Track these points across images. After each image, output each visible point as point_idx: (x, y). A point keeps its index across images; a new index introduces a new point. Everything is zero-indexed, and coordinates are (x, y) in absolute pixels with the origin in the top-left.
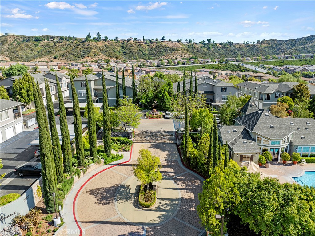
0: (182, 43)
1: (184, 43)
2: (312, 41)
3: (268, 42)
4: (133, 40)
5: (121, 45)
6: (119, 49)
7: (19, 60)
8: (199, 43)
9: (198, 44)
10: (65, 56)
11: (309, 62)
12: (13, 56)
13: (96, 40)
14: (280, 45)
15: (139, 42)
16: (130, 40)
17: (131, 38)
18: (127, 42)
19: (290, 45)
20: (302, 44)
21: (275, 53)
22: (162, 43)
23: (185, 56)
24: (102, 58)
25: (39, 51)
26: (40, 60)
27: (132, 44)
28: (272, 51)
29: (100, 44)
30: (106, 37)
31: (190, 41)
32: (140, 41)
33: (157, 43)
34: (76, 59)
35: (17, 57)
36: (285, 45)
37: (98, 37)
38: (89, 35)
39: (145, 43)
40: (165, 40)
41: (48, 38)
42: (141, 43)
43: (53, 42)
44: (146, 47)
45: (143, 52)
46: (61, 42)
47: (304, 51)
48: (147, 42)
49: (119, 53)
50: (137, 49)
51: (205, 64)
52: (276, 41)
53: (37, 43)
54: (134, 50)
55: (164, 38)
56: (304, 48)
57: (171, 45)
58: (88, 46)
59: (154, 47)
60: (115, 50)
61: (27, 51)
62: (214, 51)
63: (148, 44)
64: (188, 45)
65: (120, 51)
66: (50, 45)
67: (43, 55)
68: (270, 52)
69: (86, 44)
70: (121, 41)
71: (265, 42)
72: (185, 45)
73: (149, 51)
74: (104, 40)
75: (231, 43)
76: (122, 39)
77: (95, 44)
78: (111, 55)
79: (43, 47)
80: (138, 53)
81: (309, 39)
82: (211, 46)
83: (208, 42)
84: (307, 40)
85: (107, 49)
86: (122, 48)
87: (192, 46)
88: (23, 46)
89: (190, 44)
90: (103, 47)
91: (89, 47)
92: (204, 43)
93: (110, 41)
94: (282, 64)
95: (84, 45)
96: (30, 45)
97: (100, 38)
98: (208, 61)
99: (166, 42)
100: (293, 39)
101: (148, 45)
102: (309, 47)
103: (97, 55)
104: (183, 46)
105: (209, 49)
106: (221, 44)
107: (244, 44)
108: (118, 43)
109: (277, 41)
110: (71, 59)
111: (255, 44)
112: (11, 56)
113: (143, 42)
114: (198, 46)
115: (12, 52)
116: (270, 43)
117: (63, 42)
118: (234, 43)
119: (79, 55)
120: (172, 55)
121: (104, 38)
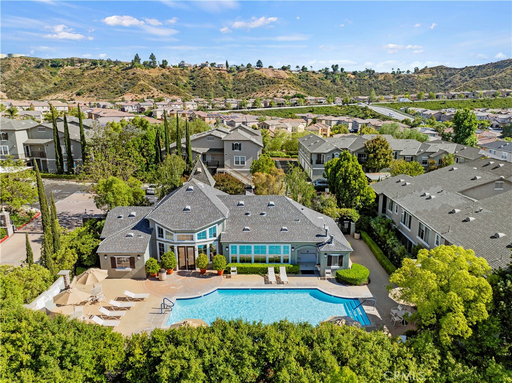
0: (290, 72)
1: (293, 72)
2: (502, 70)
3: (432, 70)
4: (209, 65)
5: (190, 74)
6: (185, 80)
7: (23, 97)
8: (319, 71)
9: (317, 74)
10: (95, 91)
11: (488, 103)
12: (12, 91)
13: (149, 65)
14: (451, 76)
15: (220, 70)
16: (205, 65)
17: (207, 62)
18: (200, 69)
19: (467, 75)
20: (486, 74)
21: (442, 88)
22: (256, 71)
23: (289, 93)
24: (154, 94)
25: (57, 82)
26: (54, 97)
27: (208, 73)
28: (437, 86)
29: (154, 73)
30: (165, 61)
31: (304, 69)
32: (220, 68)
33: (248, 72)
34: (113, 96)
35: (20, 92)
36: (459, 76)
37: (151, 60)
38: (137, 58)
39: (229, 72)
40: (262, 66)
41: (72, 62)
42: (223, 72)
43: (80, 68)
44: (230, 78)
45: (224, 86)
46: (93, 69)
47: (488, 85)
48: (232, 70)
49: (184, 87)
50: (215, 80)
51: (313, 106)
52: (445, 69)
53: (55, 71)
54: (209, 83)
55: (259, 64)
56: (489, 81)
57: (270, 75)
58: (133, 76)
59: (243, 77)
60: (179, 82)
61: (37, 83)
62: (343, 86)
63: (233, 73)
64: (299, 74)
65: (186, 84)
66: (76, 74)
67: (62, 89)
68: (433, 87)
69: (130, 72)
70: (189, 68)
71: (427, 71)
72: (294, 75)
73: (234, 84)
74: (162, 65)
75: (370, 73)
76: (193, 64)
77: (147, 72)
78: (170, 91)
79: (64, 76)
80: (216, 87)
81: (498, 66)
82: (337, 76)
83: (332, 71)
84: (495, 68)
85: (165, 81)
86: (191, 79)
87: (307, 76)
88: (31, 74)
89: (304, 74)
90: (159, 77)
91: (134, 78)
92: (326, 72)
93: (172, 67)
94: (442, 106)
95: (127, 74)
96: (43, 74)
97: (154, 63)
98: (322, 101)
99: (264, 70)
100: (472, 67)
101: (234, 75)
102: (496, 80)
103: (145, 90)
104: (291, 77)
105: (334, 81)
106: (354, 73)
107: (392, 74)
108: (185, 71)
109: (447, 69)
110: (104, 97)
111: (410, 73)
112: (9, 91)
113: (226, 69)
114: (316, 77)
115: (12, 85)
116: (435, 72)
117: (96, 69)
118: (376, 72)
119: (117, 89)
120: (268, 91)
121: (161, 63)
